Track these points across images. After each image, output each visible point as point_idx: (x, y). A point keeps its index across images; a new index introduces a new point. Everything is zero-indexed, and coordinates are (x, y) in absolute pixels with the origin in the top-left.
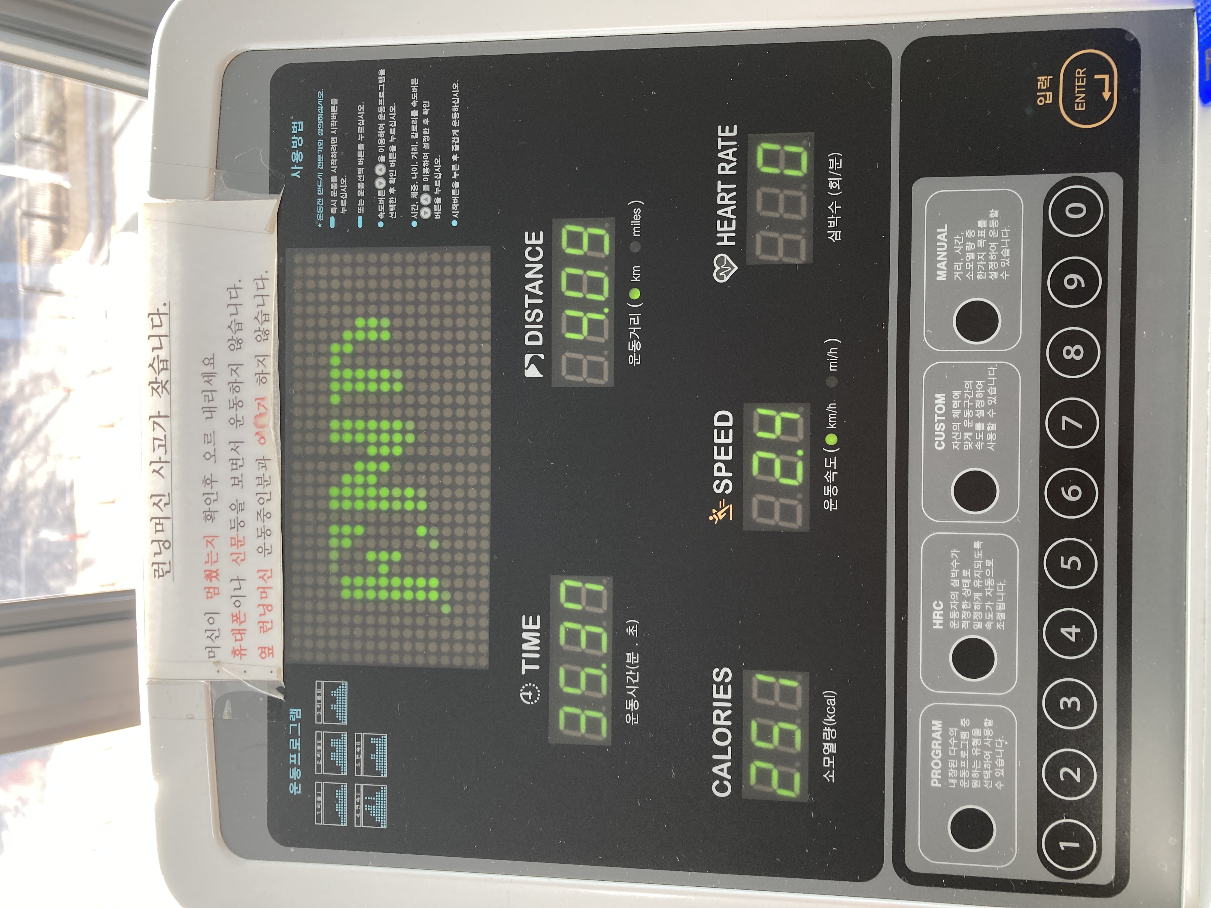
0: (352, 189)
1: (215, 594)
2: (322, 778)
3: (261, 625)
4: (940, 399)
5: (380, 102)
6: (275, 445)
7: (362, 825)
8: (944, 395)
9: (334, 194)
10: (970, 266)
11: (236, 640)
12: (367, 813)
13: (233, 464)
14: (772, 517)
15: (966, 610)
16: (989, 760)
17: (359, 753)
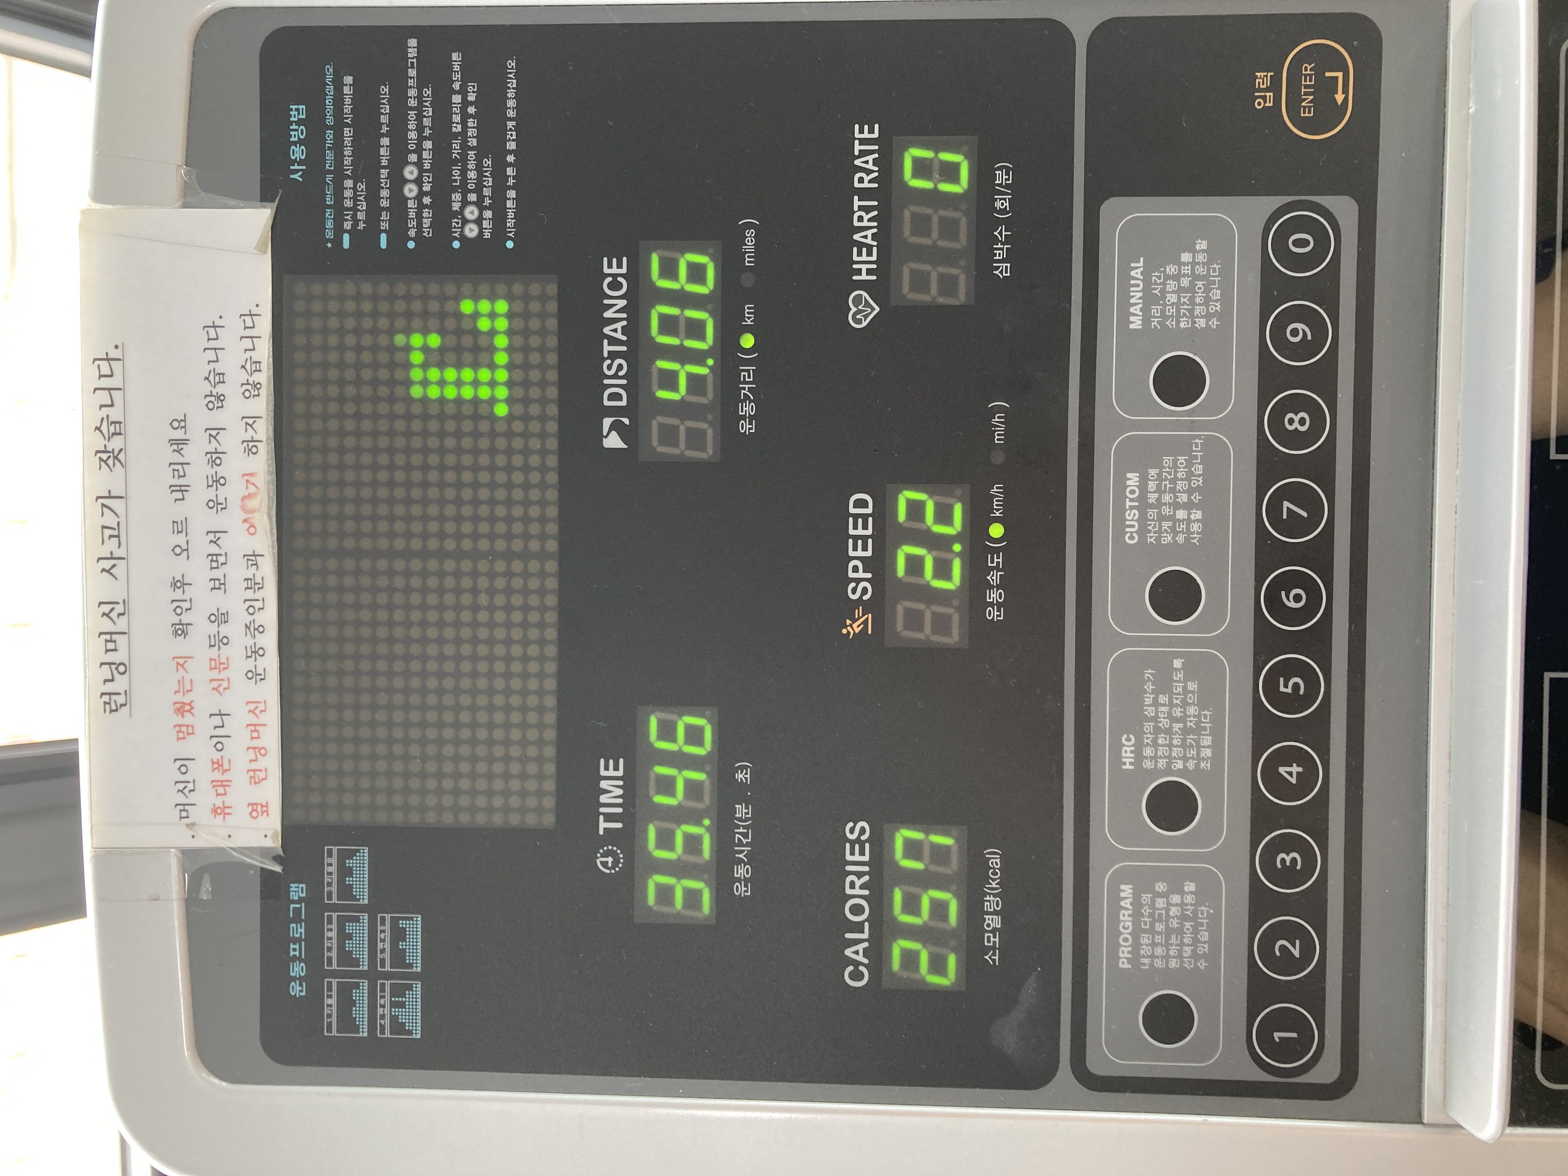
0: (373, 197)
1: (188, 734)
2: (334, 974)
3: (252, 774)
4: (1133, 479)
5: (411, 82)
6: (269, 536)
7: (387, 1034)
8: (1138, 475)
9: (348, 204)
10: (1171, 311)
11: (218, 795)
12: (394, 1019)
13: (212, 561)
14: (921, 629)
15: (1162, 745)
16: (1190, 934)
17: (383, 941)
